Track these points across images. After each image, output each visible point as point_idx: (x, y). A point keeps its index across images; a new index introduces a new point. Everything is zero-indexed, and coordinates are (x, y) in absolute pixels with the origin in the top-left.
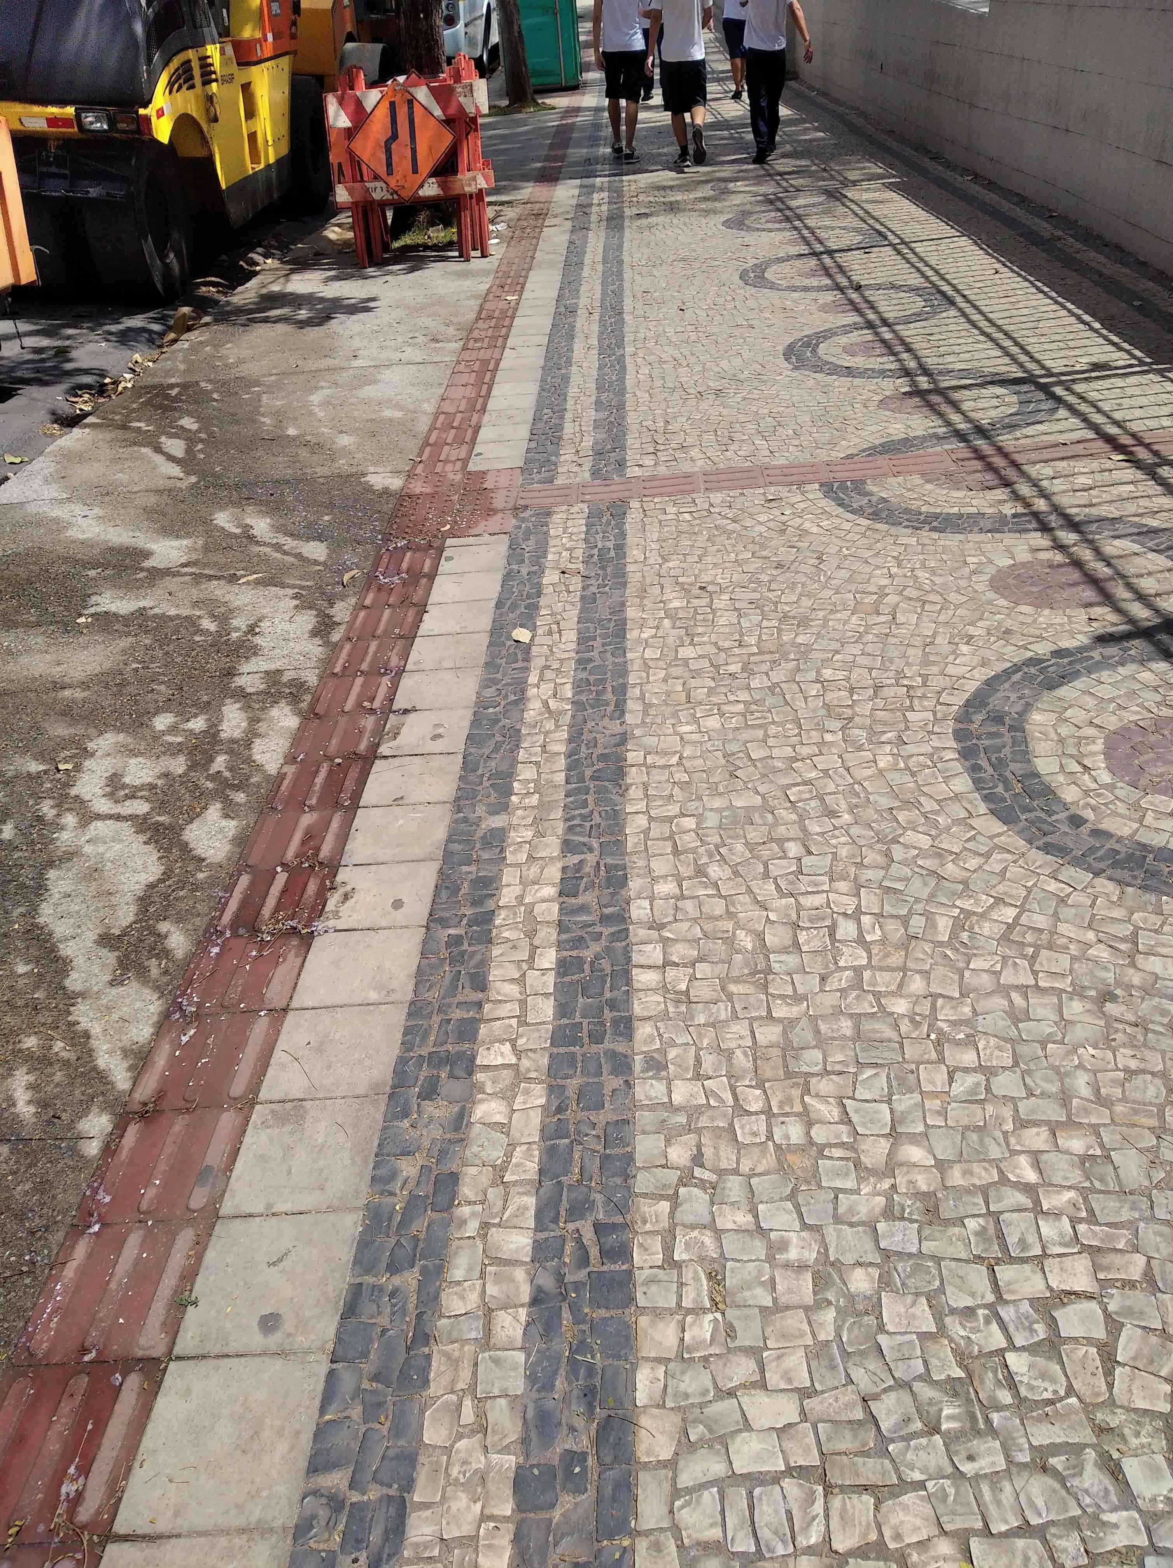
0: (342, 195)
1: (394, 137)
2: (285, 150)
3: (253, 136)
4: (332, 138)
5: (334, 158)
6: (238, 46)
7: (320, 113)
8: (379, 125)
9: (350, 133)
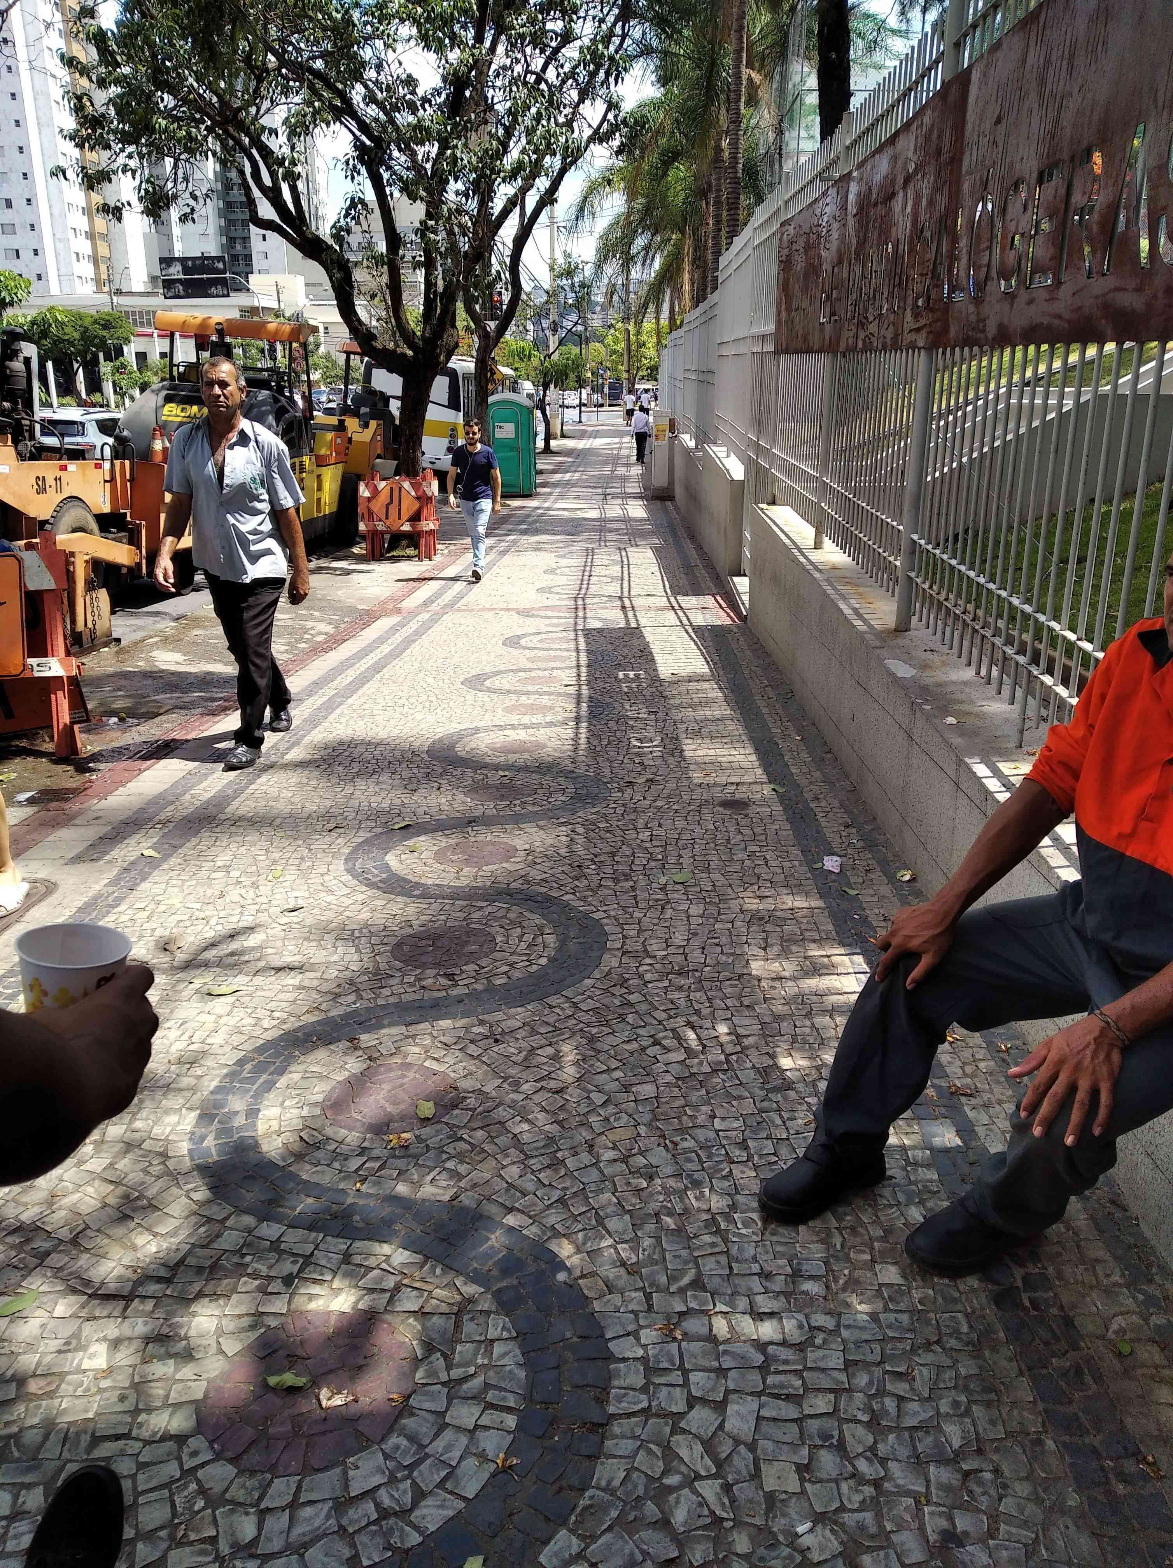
0: (362, 527)
1: (391, 502)
2: (334, 509)
3: (319, 500)
4: (360, 501)
5: (360, 510)
6: (318, 457)
7: (356, 490)
8: (384, 498)
9: (369, 499)
